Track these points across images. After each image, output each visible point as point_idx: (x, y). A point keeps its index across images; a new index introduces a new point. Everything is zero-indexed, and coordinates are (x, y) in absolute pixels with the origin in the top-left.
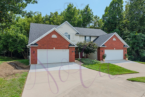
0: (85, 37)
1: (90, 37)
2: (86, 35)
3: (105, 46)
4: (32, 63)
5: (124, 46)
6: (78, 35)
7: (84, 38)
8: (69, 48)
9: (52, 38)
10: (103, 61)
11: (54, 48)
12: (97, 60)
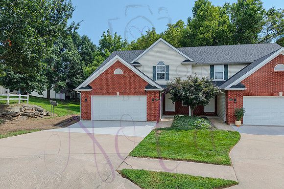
0: (212, 66)
1: (226, 66)
2: (211, 62)
3: (244, 87)
4: (83, 118)
6: (189, 64)
7: (208, 69)
8: (146, 93)
9: (114, 75)
10: (236, 126)
11: (118, 93)
12: (225, 122)
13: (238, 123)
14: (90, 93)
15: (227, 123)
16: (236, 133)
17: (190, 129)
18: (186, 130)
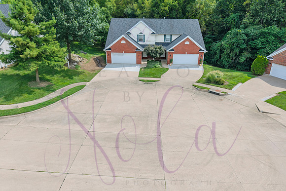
0: (165, 35)
1: (171, 35)
3: (173, 51)
4: (108, 63)
5: (200, 50)
6: (154, 35)
7: (163, 37)
8: (136, 52)
9: (122, 44)
11: (123, 52)
13: (171, 64)
14: (111, 52)
15: (167, 64)
16: (168, 69)
18: (152, 68)
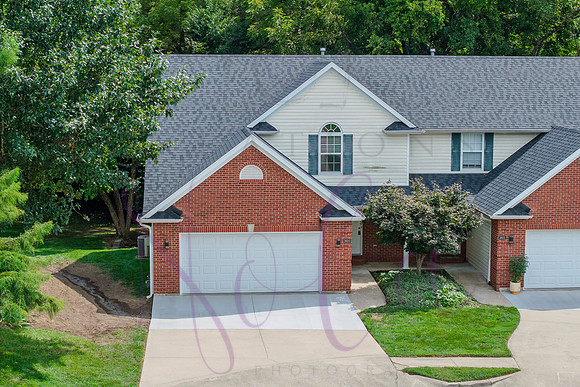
1: (489, 137)
4: (159, 290)
6: (404, 136)
9: (242, 182)
10: (511, 293)
11: (251, 227)
12: (490, 283)
13: (515, 286)
14: (177, 228)
15: (493, 285)
16: (513, 310)
17: (431, 307)
18: (425, 309)
